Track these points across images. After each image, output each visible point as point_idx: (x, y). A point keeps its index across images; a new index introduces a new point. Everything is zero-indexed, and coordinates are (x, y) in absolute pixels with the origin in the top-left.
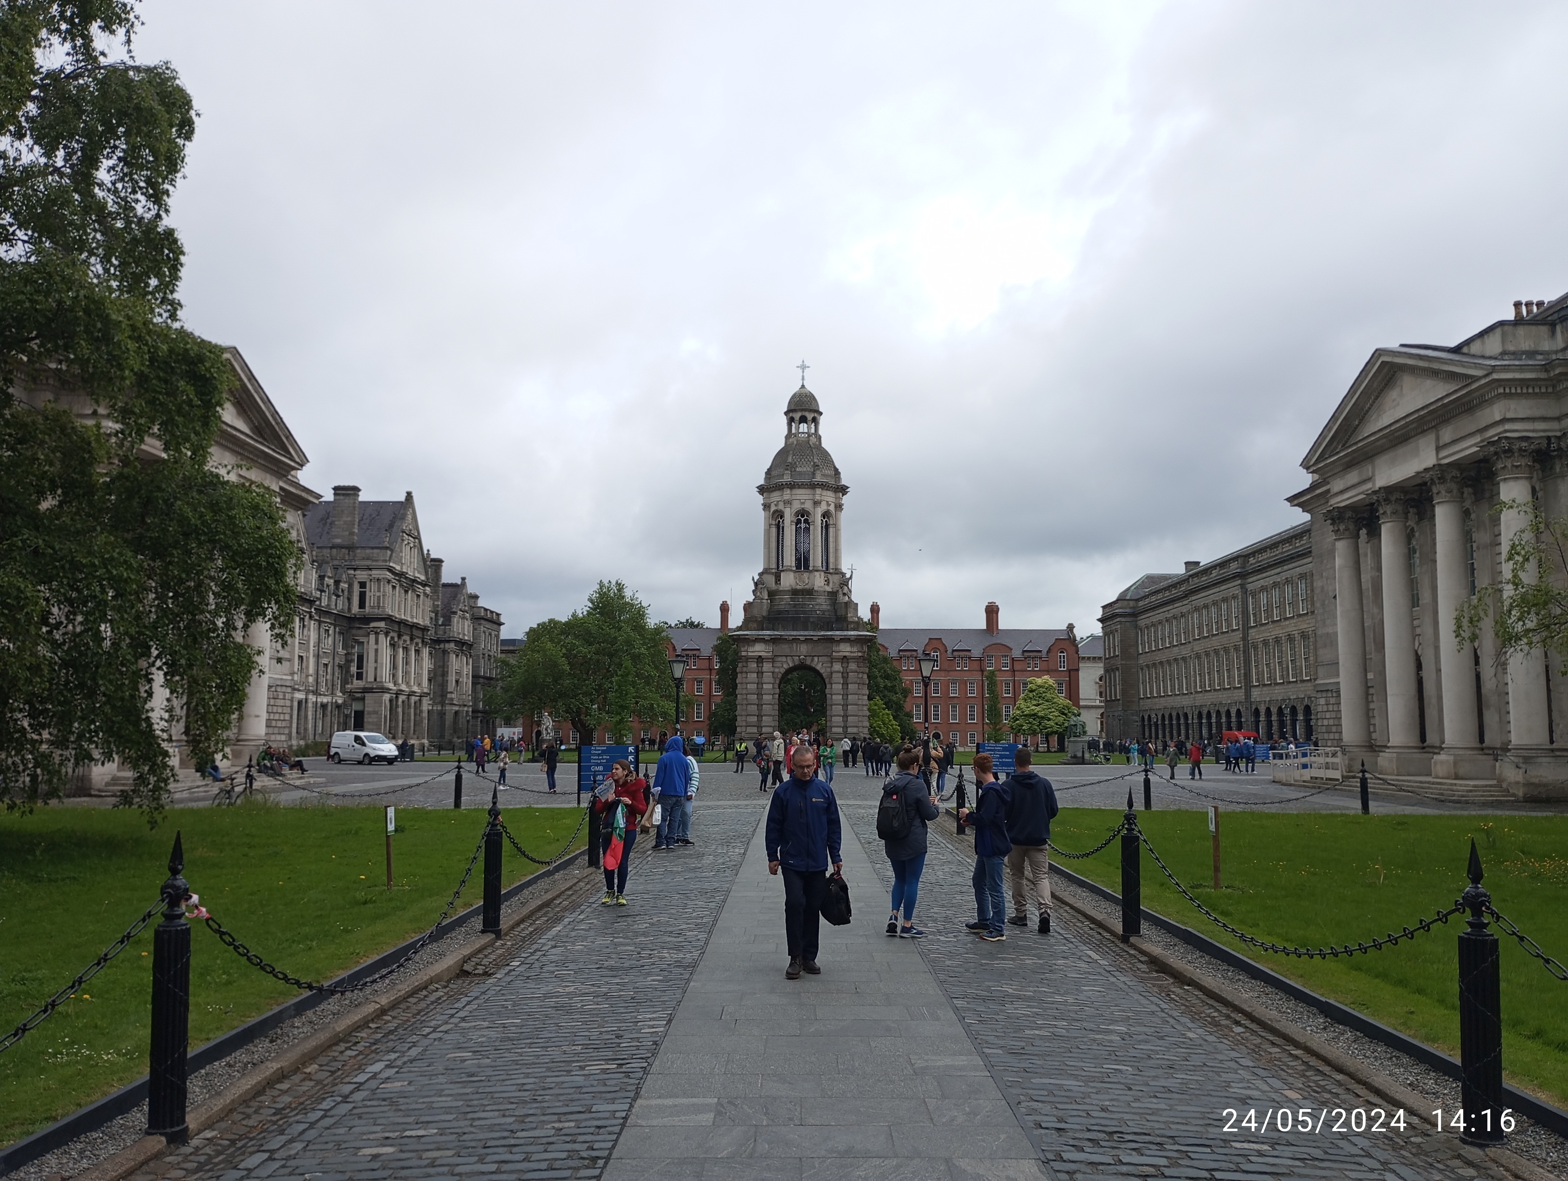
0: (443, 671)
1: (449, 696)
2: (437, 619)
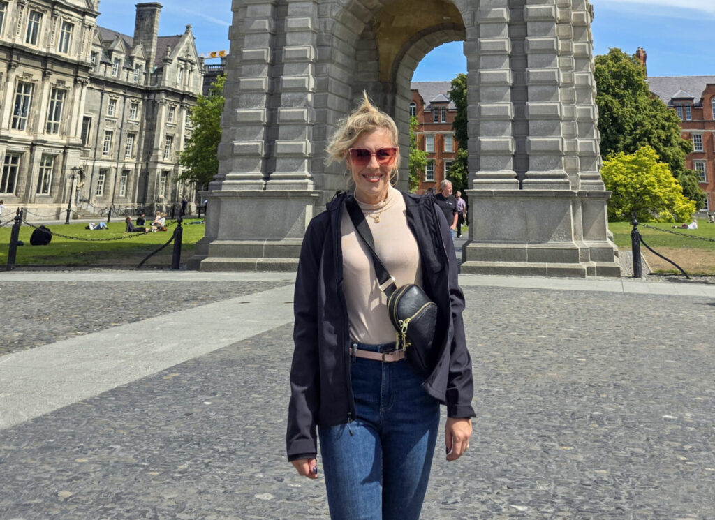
1: (155, 153)
2: (147, 67)
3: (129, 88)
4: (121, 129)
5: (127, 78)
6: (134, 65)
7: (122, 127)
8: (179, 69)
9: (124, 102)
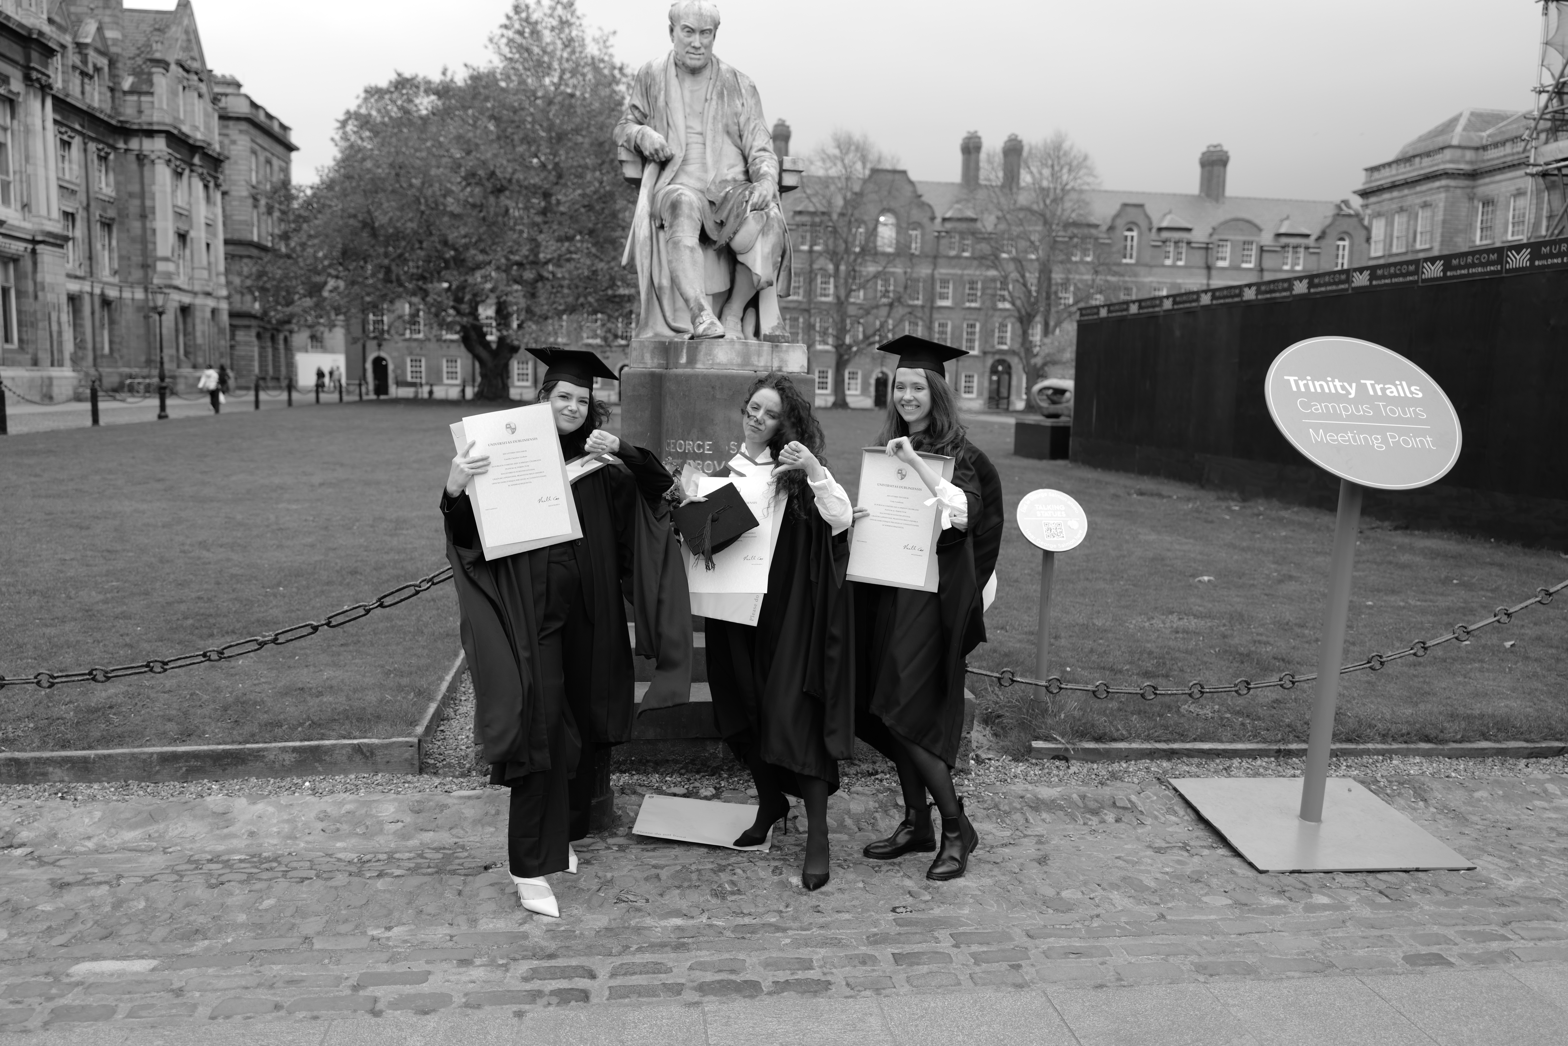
0: (143, 206)
1: (161, 266)
2: (113, 76)
3: (89, 117)
4: (87, 208)
5: (83, 93)
6: (90, 66)
7: (88, 205)
8: (181, 88)
9: (85, 150)
